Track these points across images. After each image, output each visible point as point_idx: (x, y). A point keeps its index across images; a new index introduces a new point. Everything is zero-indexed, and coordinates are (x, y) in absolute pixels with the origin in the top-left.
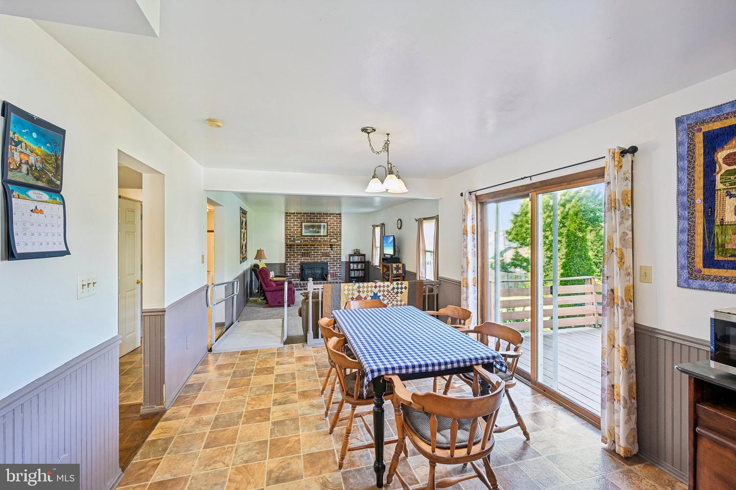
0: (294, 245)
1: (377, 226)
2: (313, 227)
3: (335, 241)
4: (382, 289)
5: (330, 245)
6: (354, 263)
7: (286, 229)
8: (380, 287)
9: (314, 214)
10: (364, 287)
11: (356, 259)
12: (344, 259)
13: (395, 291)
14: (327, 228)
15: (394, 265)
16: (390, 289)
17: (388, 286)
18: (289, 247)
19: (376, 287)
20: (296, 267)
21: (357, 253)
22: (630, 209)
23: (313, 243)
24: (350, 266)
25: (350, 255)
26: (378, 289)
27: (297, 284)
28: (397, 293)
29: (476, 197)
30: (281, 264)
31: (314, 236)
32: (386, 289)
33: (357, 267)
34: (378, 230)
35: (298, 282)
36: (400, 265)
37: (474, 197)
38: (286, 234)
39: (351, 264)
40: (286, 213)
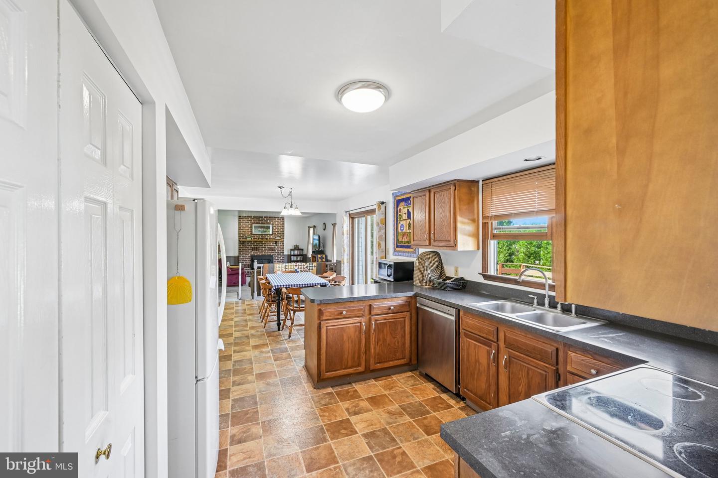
0: (246, 242)
1: (311, 227)
2: (262, 227)
3: (279, 238)
4: (300, 267)
5: (275, 242)
6: (294, 255)
7: (239, 229)
8: (299, 265)
9: (262, 217)
10: (288, 266)
11: (296, 252)
12: (286, 253)
13: (308, 268)
14: (273, 228)
15: (319, 256)
16: (305, 267)
17: (304, 265)
18: (242, 243)
19: (296, 266)
20: (247, 259)
21: (297, 248)
22: (384, 226)
23: (261, 240)
24: (291, 259)
25: (291, 250)
26: (297, 267)
27: (248, 272)
28: (310, 269)
29: (350, 214)
30: (235, 257)
31: (262, 235)
32: (302, 267)
33: (297, 259)
34: (311, 230)
35: (249, 271)
36: (324, 256)
37: (348, 215)
38: (239, 233)
39: (292, 257)
40: (239, 217)
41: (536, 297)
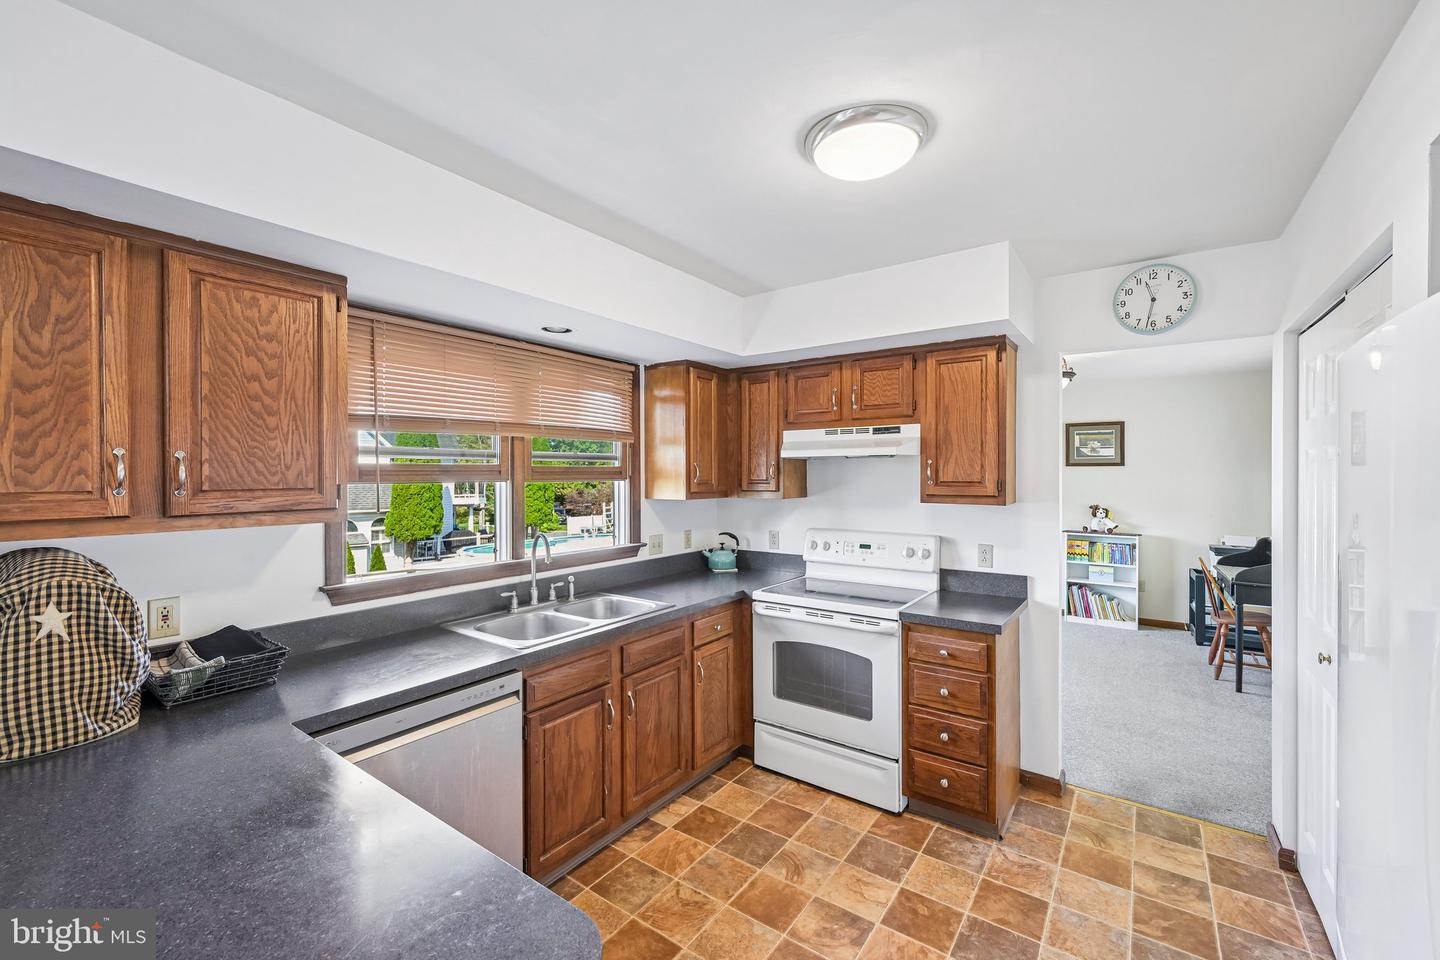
41: (514, 593)
